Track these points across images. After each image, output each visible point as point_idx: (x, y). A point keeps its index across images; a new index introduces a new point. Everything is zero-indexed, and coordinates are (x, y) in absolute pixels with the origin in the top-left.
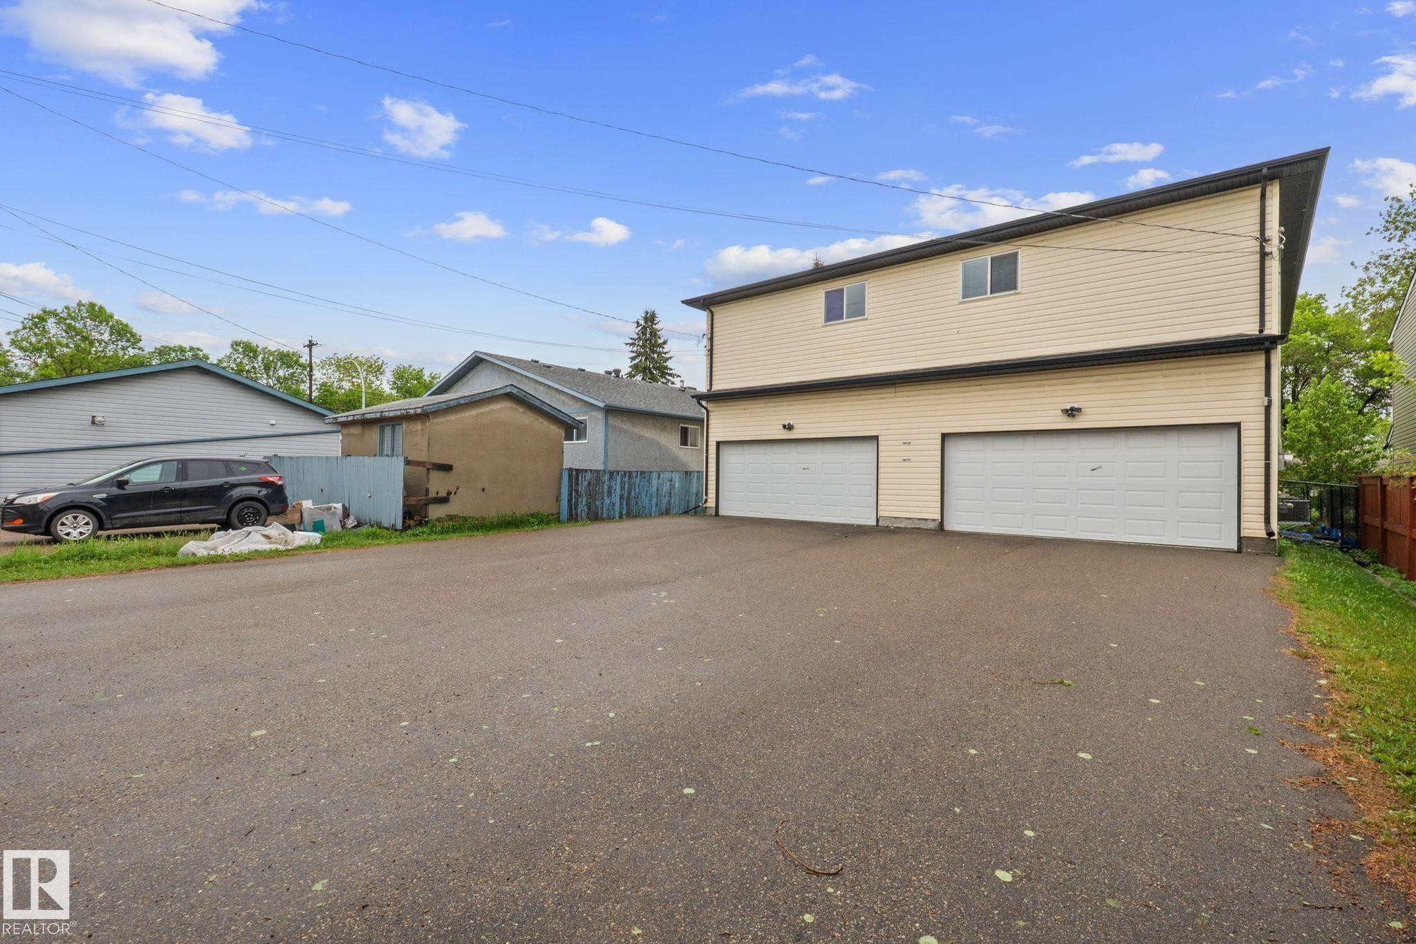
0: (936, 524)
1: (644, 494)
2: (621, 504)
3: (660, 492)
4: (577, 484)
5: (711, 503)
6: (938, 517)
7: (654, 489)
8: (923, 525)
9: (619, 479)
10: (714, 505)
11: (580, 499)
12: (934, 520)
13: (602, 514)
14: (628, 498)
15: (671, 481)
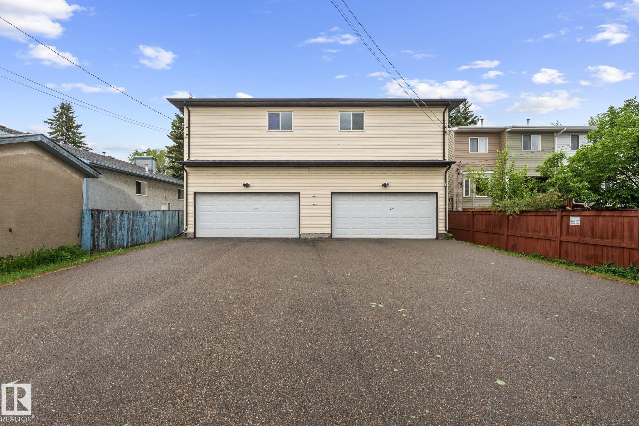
0: (329, 235)
1: (141, 226)
2: (128, 235)
3: (150, 225)
4: (98, 222)
5: (190, 230)
6: (330, 232)
7: (147, 223)
8: (323, 236)
9: (127, 216)
10: (193, 231)
11: (101, 233)
12: (328, 233)
13: (116, 243)
14: (132, 230)
15: (156, 217)
